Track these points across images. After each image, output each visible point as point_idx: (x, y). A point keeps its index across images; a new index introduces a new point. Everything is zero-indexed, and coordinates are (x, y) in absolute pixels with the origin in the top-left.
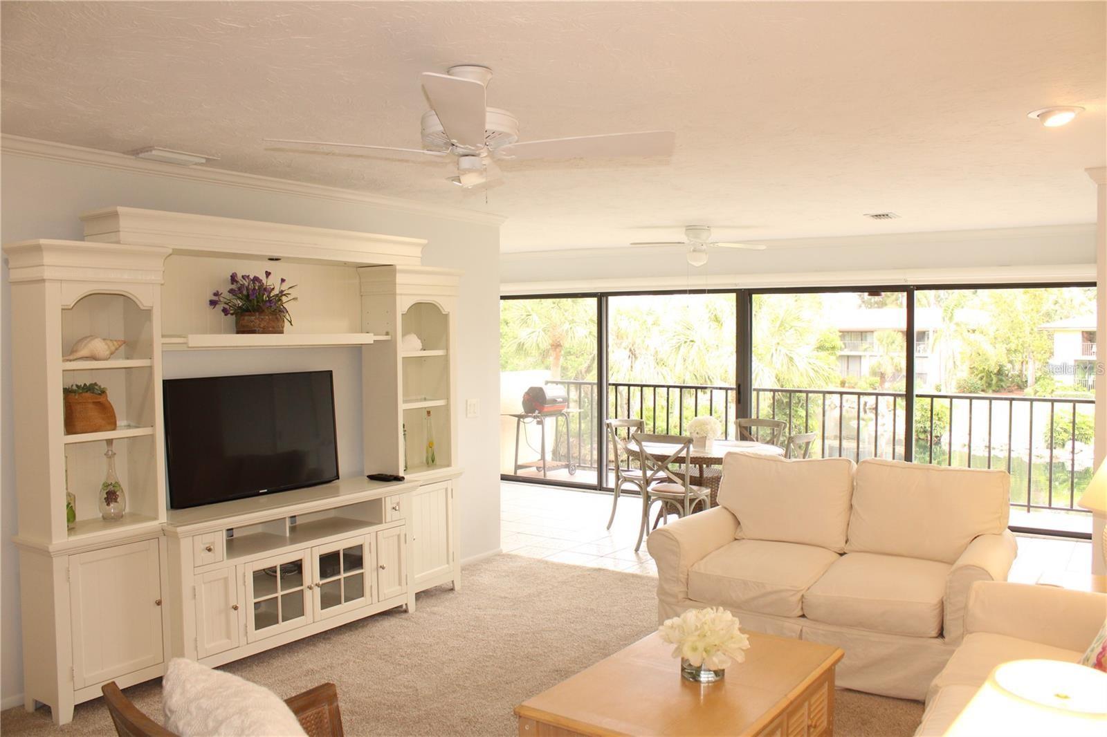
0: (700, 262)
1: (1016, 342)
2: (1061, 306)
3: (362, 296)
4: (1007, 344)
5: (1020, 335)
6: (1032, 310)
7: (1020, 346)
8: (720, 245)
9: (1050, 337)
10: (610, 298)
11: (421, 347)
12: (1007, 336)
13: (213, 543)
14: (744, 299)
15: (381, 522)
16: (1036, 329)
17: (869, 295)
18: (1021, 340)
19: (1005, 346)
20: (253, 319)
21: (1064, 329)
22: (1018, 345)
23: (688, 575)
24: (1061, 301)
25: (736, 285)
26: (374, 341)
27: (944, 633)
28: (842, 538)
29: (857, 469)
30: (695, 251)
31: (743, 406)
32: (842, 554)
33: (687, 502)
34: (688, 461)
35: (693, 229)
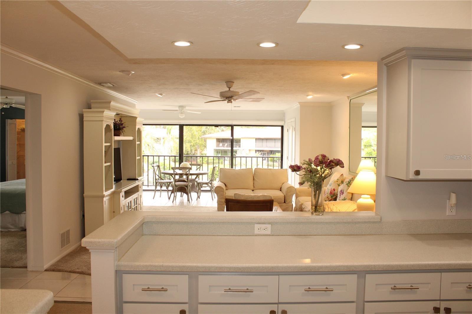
1: (194, 142)
2: (208, 129)
4: (190, 143)
5: (195, 140)
6: (199, 130)
7: (195, 144)
8: (188, 112)
9: (205, 141)
11: (137, 141)
12: (190, 140)
13: (123, 195)
14: (181, 127)
15: (138, 191)
16: (200, 138)
17: (215, 127)
18: (195, 142)
19: (189, 144)
21: (210, 138)
22: (194, 143)
25: (180, 123)
26: (133, 139)
27: (286, 202)
28: (253, 187)
29: (255, 171)
30: (181, 113)
31: (181, 161)
32: (253, 191)
33: (188, 186)
34: (189, 174)
35: (181, 107)
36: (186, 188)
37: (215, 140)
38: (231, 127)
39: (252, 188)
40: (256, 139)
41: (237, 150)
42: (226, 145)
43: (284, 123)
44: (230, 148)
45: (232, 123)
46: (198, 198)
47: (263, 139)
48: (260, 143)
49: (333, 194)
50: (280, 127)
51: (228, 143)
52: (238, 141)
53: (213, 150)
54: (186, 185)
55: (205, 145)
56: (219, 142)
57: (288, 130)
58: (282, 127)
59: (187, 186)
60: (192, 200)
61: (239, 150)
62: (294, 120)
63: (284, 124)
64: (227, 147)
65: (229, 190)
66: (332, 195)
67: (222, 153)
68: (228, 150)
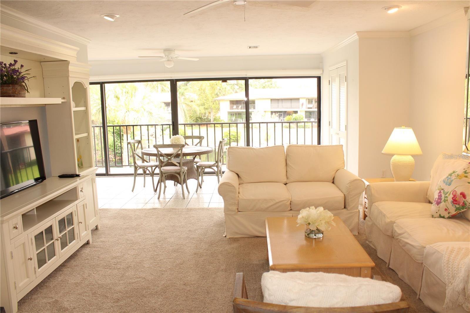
0: (170, 66)
1: (208, 105)
2: (221, 91)
3: (43, 78)
8: (180, 58)
9: (219, 103)
10: (106, 85)
11: (75, 106)
12: (203, 103)
13: (17, 224)
14: (174, 84)
15: (77, 199)
17: (222, 82)
19: (203, 107)
20: (10, 89)
21: (223, 100)
23: (238, 201)
24: (221, 89)
25: (171, 77)
26: (62, 102)
27: (347, 206)
28: (285, 177)
29: (287, 149)
30: (168, 60)
31: (175, 131)
32: (286, 184)
33: (182, 174)
34: (182, 155)
35: (168, 50)
36: (178, 176)
37: (229, 102)
38: (244, 81)
39: (285, 180)
40: (271, 100)
41: (252, 111)
42: (240, 107)
43: (322, 72)
44: (245, 110)
45: (246, 75)
46: (199, 187)
47: (278, 100)
48: (275, 104)
49: (461, 204)
50: (316, 79)
51: (242, 105)
52: (254, 102)
53: (227, 112)
54: (178, 171)
55: (219, 108)
56: (233, 104)
57: (329, 83)
58: (319, 78)
59: (179, 174)
60: (189, 192)
61: (253, 111)
62: (344, 63)
63: (322, 74)
64: (241, 108)
65: (244, 185)
66: (457, 206)
67: (236, 114)
68: (242, 112)
